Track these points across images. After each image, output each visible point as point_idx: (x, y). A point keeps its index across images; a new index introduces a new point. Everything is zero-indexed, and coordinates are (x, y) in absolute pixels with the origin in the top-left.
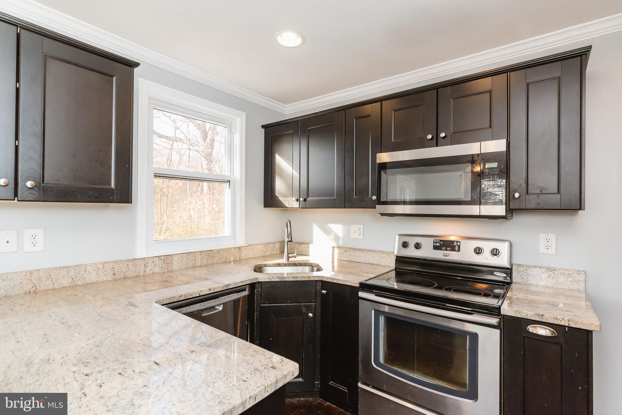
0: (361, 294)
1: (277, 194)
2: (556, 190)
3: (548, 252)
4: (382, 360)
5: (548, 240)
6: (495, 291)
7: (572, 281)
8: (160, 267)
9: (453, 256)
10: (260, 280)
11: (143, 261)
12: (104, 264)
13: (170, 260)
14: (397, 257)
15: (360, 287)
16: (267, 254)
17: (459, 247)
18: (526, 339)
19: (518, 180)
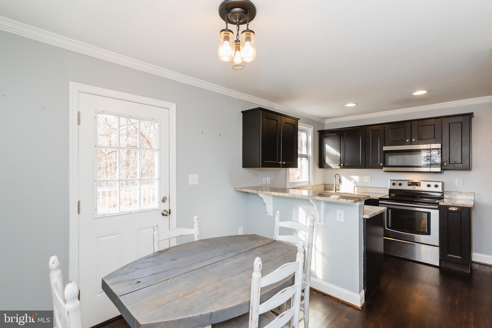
0: (380, 202)
1: (326, 162)
2: (460, 162)
3: (459, 186)
4: (390, 225)
5: (459, 181)
7: (469, 196)
9: (417, 188)
14: (390, 189)
15: (379, 199)
17: (420, 184)
18: (449, 213)
19: (446, 158)
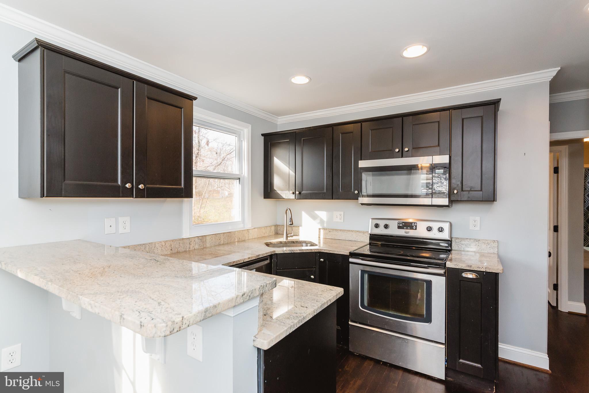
0: (351, 260)
1: (275, 188)
2: (480, 189)
3: (475, 229)
4: (366, 303)
5: (475, 221)
6: (440, 256)
7: (490, 248)
8: (199, 245)
9: (411, 233)
10: (277, 253)
11: (188, 240)
12: (166, 242)
13: (204, 239)
14: (370, 234)
15: (349, 255)
16: (266, 235)
17: (416, 226)
18: (461, 281)
19: (456, 182)
